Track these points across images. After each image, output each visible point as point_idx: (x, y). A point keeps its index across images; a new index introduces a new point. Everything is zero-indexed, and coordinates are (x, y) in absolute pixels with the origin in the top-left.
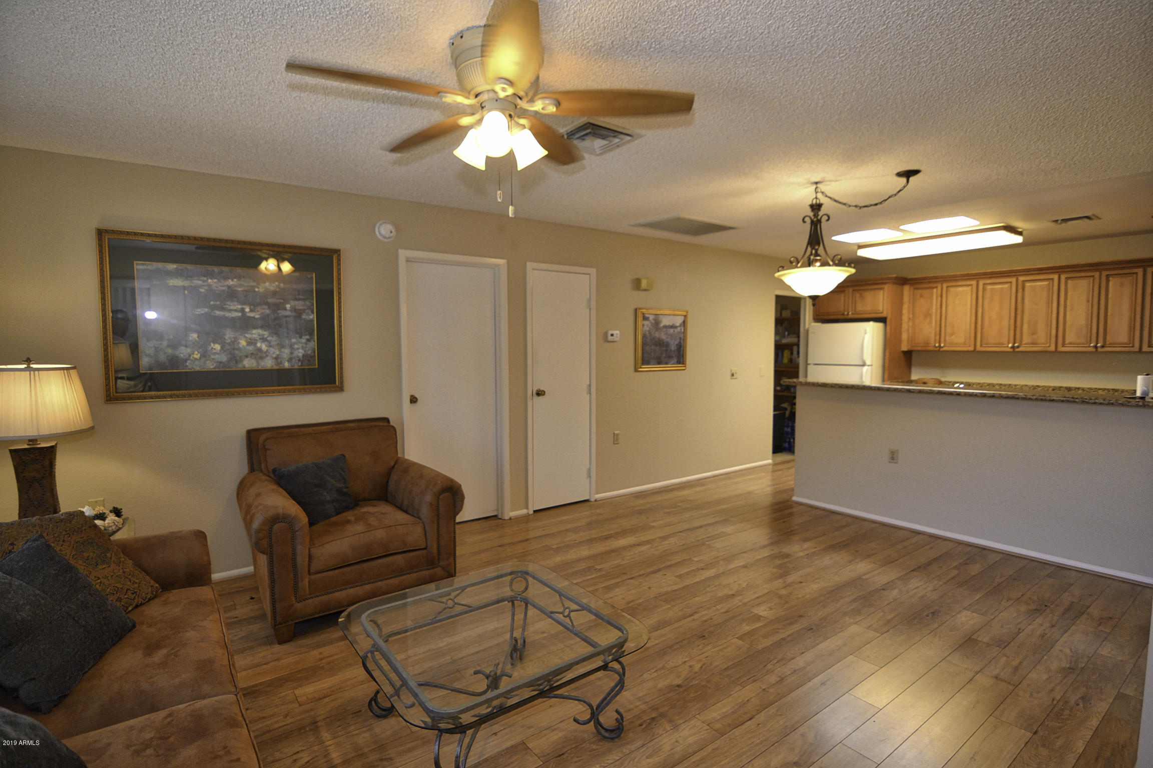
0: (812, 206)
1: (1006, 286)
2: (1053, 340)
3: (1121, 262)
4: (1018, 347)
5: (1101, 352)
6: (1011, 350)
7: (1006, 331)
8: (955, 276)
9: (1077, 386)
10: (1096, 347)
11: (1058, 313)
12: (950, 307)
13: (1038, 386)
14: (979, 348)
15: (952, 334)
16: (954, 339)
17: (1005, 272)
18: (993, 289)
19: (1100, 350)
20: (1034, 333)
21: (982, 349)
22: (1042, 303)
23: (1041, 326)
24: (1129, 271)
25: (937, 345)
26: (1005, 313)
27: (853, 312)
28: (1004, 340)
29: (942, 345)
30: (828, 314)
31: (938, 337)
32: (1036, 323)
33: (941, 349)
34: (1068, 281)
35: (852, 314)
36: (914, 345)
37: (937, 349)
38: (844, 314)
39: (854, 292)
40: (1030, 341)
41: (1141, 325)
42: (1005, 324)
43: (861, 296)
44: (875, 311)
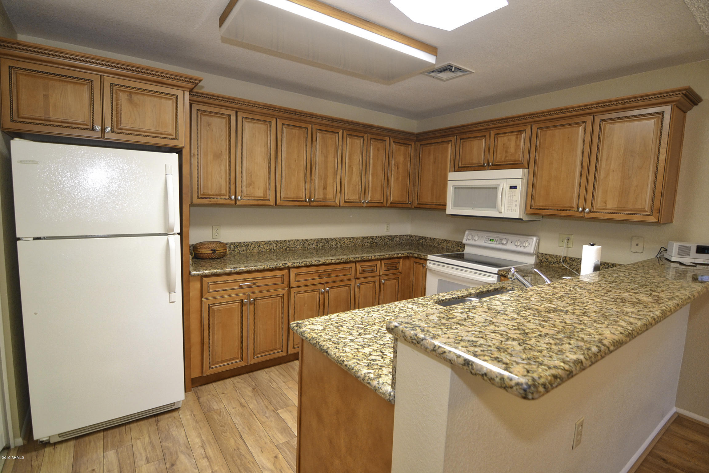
2: (338, 194)
4: (313, 202)
6: (308, 204)
7: (302, 183)
10: (363, 202)
11: (341, 169)
12: (246, 148)
15: (250, 186)
16: (252, 190)
17: (305, 115)
18: (289, 132)
19: (365, 204)
21: (282, 203)
22: (331, 158)
23: (330, 180)
24: (381, 138)
25: (233, 197)
26: (302, 162)
27: (115, 130)
28: (301, 195)
29: (239, 198)
30: (47, 122)
31: (233, 187)
32: (326, 177)
33: (238, 203)
34: (348, 138)
35: (113, 132)
36: (200, 196)
37: (233, 202)
38: (93, 129)
39: (115, 88)
40: (321, 196)
41: (386, 186)
42: (302, 175)
43: (130, 100)
44: (162, 134)
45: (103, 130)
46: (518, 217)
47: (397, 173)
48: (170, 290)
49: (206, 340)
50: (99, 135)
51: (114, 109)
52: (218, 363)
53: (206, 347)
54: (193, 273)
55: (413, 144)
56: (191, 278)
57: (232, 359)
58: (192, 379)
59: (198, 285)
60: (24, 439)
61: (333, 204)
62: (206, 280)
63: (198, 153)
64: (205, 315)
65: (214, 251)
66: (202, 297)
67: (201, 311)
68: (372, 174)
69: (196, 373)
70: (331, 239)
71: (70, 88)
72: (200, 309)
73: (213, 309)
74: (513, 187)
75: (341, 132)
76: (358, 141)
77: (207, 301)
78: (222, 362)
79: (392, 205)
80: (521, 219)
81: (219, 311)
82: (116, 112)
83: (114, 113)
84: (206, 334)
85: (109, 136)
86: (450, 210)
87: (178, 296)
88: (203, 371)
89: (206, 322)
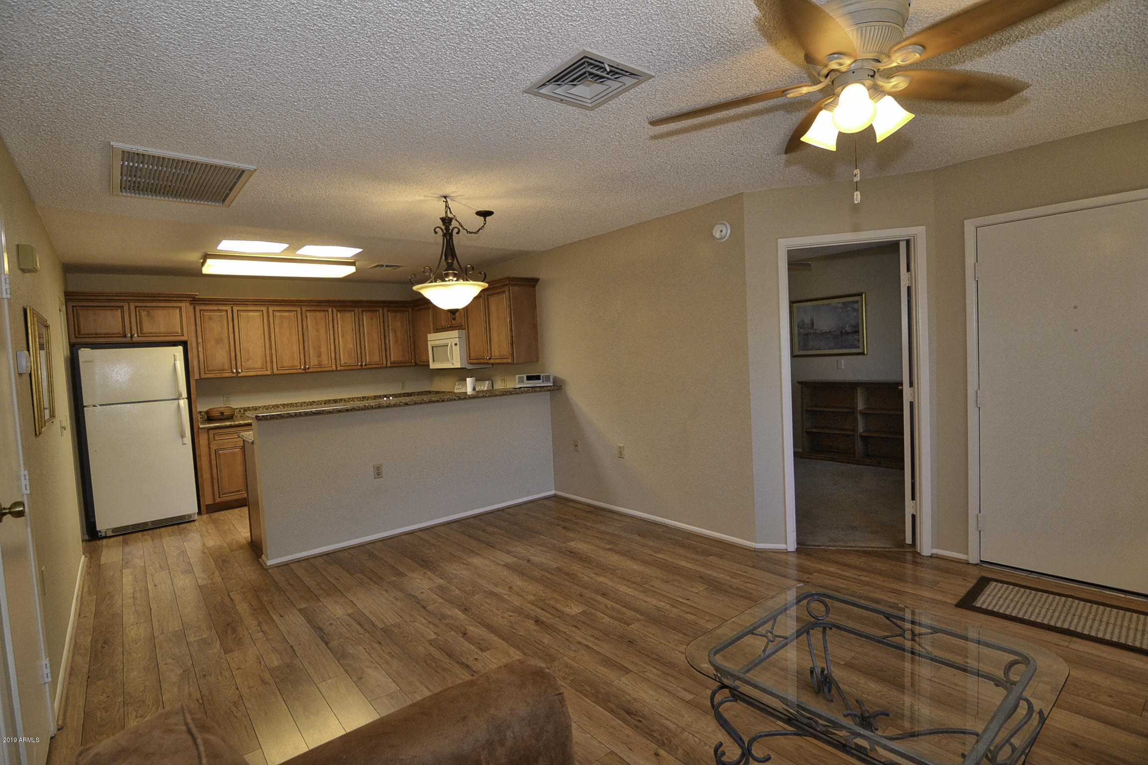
0: (443, 219)
1: (292, 314)
2: (333, 361)
3: (371, 302)
4: (308, 368)
5: (364, 369)
6: (304, 371)
7: (296, 355)
8: (247, 301)
9: (340, 398)
10: (361, 365)
11: (334, 339)
12: (243, 332)
13: (313, 402)
14: (275, 371)
15: (248, 360)
16: (250, 364)
17: (292, 301)
18: (281, 316)
19: (364, 367)
20: (319, 356)
21: (279, 372)
22: (323, 331)
23: (323, 349)
24: (374, 309)
25: (234, 371)
26: (295, 338)
27: (139, 335)
28: (297, 363)
29: (240, 370)
30: (97, 335)
31: (233, 363)
32: (320, 347)
33: (239, 375)
34: (339, 313)
35: (138, 336)
36: (207, 372)
37: (235, 375)
38: (125, 336)
39: (137, 309)
40: (317, 363)
41: (385, 348)
42: (296, 348)
43: (149, 315)
44: (171, 333)
45: (132, 336)
46: (460, 367)
47: (395, 336)
48: (183, 436)
49: (215, 476)
50: (129, 340)
51: (138, 322)
52: (226, 493)
53: (215, 481)
54: (201, 426)
55: (410, 310)
56: (200, 430)
57: (238, 491)
58: (207, 505)
59: (206, 436)
60: (89, 536)
61: (330, 369)
62: (211, 432)
63: (203, 341)
64: (213, 457)
65: (222, 413)
66: (209, 444)
67: (210, 455)
68: (368, 341)
69: (208, 501)
70: (340, 399)
71: (109, 313)
72: (208, 453)
73: (219, 453)
74: (456, 344)
75: (330, 310)
76: (348, 315)
77: (213, 447)
78: (230, 493)
79: (393, 365)
80: (465, 368)
81: (224, 454)
82: (140, 324)
83: (138, 324)
84: (214, 471)
85: (136, 338)
86: (433, 366)
87: (188, 439)
88: (214, 499)
89: (214, 462)
